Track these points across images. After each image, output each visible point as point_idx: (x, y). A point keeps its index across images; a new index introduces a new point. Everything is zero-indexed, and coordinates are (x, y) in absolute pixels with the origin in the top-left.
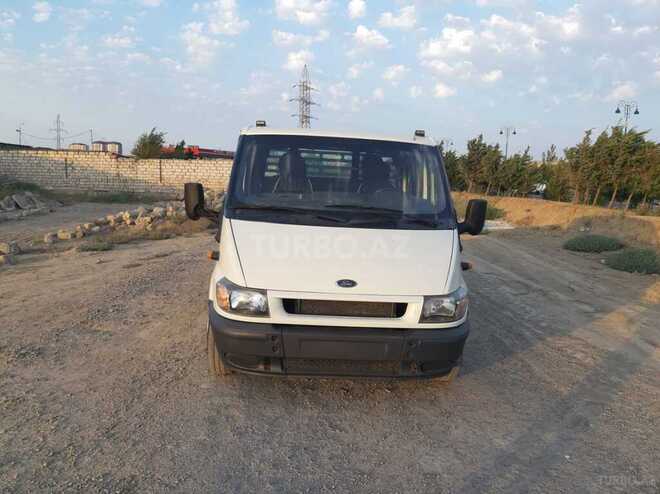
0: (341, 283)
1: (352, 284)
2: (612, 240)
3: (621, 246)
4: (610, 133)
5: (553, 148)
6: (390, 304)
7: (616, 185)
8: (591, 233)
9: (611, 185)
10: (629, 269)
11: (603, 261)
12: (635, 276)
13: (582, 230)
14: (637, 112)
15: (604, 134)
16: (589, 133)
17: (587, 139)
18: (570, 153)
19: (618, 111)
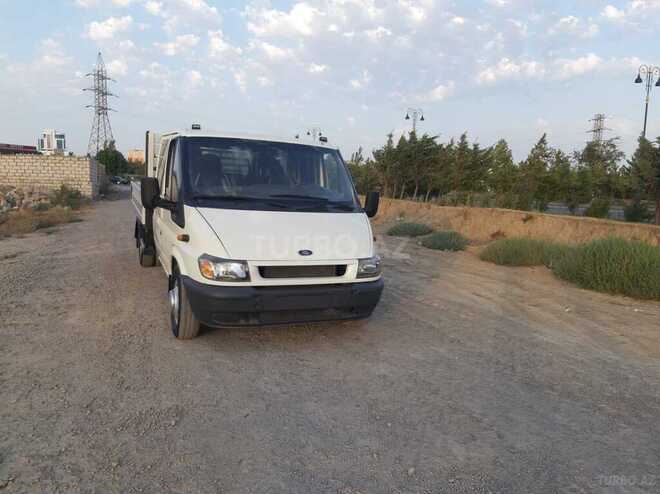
0: (301, 253)
1: (310, 253)
2: (424, 226)
3: (430, 231)
4: (408, 138)
5: (360, 150)
6: (332, 266)
7: (416, 181)
8: (406, 221)
9: (412, 182)
10: (441, 248)
11: (420, 243)
12: (446, 252)
13: (398, 219)
14: (422, 119)
15: (403, 138)
16: (391, 136)
17: (390, 142)
18: (377, 154)
19: (408, 118)
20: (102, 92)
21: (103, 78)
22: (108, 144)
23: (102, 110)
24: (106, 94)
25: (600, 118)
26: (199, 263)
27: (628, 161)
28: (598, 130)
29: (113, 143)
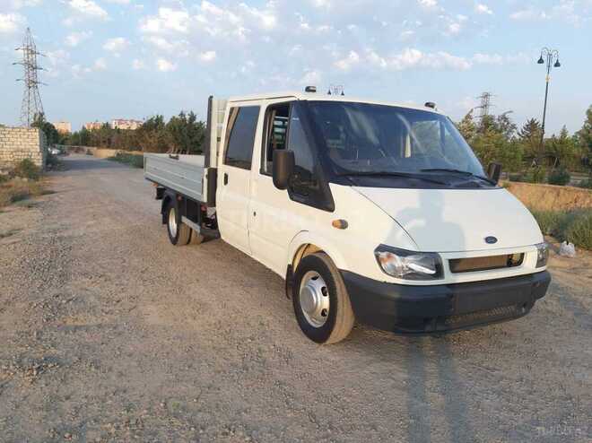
0: (487, 240)
1: (495, 240)
20: (32, 67)
21: (32, 53)
22: (37, 117)
23: (32, 84)
24: (36, 68)
25: (486, 96)
26: (377, 257)
27: (519, 134)
28: (485, 106)
29: (42, 115)
